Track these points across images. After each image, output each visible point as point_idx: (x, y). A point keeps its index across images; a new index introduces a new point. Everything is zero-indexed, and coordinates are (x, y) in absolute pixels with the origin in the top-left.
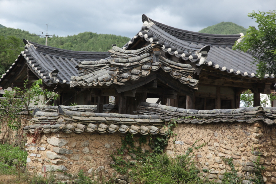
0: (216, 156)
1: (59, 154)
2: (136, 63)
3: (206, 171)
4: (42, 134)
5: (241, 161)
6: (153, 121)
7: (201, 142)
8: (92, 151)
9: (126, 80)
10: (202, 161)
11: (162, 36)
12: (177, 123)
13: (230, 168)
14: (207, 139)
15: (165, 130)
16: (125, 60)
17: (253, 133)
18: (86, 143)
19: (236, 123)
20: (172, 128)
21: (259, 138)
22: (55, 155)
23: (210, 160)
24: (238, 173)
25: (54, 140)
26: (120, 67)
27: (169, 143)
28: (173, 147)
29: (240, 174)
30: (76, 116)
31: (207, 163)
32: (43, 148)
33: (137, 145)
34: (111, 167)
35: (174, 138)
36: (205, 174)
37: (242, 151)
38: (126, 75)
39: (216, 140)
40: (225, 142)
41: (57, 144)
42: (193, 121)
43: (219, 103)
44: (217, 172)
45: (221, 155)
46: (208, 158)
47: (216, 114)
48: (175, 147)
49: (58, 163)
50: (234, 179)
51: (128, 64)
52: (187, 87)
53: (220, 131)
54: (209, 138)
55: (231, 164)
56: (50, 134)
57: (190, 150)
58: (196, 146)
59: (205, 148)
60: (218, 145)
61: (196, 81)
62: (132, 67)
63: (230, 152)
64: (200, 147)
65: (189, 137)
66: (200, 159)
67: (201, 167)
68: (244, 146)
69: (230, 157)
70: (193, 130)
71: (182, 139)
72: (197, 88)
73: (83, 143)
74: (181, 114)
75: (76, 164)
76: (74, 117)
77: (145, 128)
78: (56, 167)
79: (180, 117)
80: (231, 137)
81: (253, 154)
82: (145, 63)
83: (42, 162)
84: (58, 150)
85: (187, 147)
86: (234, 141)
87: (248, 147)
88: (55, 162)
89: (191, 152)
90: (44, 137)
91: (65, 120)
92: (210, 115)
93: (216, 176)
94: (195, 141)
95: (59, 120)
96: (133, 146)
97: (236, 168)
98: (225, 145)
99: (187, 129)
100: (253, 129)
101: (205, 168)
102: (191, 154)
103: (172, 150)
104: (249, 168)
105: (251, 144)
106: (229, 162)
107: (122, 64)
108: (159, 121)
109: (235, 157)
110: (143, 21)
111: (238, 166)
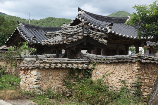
0: (117, 79)
1: (37, 79)
2: (75, 32)
3: (112, 87)
4: (28, 69)
5: (129, 81)
6: (84, 62)
7: (109, 72)
8: (54, 78)
9: (70, 41)
10: (110, 82)
11: (89, 18)
12: (97, 62)
13: (124, 85)
15: (91, 66)
16: (69, 31)
17: (136, 67)
18: (50, 74)
19: (126, 62)
20: (94, 65)
21: (138, 69)
22: (35, 80)
23: (114, 81)
24: (128, 87)
25: (34, 72)
26: (67, 34)
27: (93, 73)
28: (95, 75)
29: (129, 88)
30: (45, 60)
31: (112, 83)
32: (28, 76)
33: (77, 74)
34: (64, 85)
35: (96, 70)
36: (111, 88)
37: (130, 76)
38: (70, 38)
39: (117, 71)
40: (121, 72)
41: (36, 75)
42: (105, 62)
43: (118, 52)
44: (118, 87)
45: (119, 78)
46: (113, 80)
47: (116, 58)
48: (96, 75)
49: (36, 84)
50: (126, 90)
51: (71, 33)
52: (102, 44)
53: (119, 67)
54: (113, 70)
55: (124, 83)
56: (32, 69)
57: (104, 76)
58: (107, 74)
59: (111, 75)
60: (118, 73)
61: (106, 41)
62: (73, 35)
63: (124, 77)
64: (109, 74)
65: (103, 70)
66: (109, 81)
67: (109, 85)
68: (131, 74)
69: (124, 79)
70: (105, 66)
71: (99, 71)
72: (107, 45)
73: (49, 74)
74: (99, 58)
75: (46, 84)
76: (44, 61)
77: (80, 66)
78: (35, 86)
79: (98, 59)
80: (124, 69)
81: (135, 78)
82: (80, 32)
83: (28, 83)
84: (36, 77)
85: (102, 75)
86: (126, 71)
87: (133, 74)
88: (35, 83)
89: (104, 77)
90: (29, 71)
91: (39, 62)
92: (114, 58)
93: (117, 89)
94: (106, 71)
95: (36, 62)
96: (74, 75)
97: (127, 85)
98: (121, 73)
99: (102, 66)
100: (135, 65)
101: (111, 85)
102: (104, 78)
103: (94, 76)
104: (133, 85)
105: (135, 73)
106: (124, 82)
107: (68, 33)
108: (87, 62)
109: (126, 79)
110: (79, 11)
111: (128, 84)
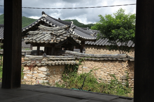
0: (105, 73)
2: (61, 33)
3: (100, 79)
5: (119, 75)
6: (72, 58)
7: (97, 68)
8: (56, 73)
9: (59, 41)
10: (98, 75)
14: (100, 66)
17: (125, 65)
20: (81, 62)
22: (44, 76)
27: (79, 68)
29: (119, 80)
30: (50, 57)
32: (35, 72)
33: (69, 69)
34: (62, 79)
35: (82, 65)
37: (119, 72)
38: (58, 38)
40: (110, 68)
42: (93, 59)
45: (108, 73)
46: (101, 74)
47: (104, 56)
50: (117, 82)
51: (58, 34)
53: (107, 63)
55: (114, 77)
58: (94, 69)
59: (99, 70)
60: (106, 69)
61: (80, 41)
65: (91, 65)
67: (97, 78)
68: (120, 69)
69: (113, 74)
70: (93, 63)
71: (86, 66)
75: (52, 79)
79: (85, 57)
81: (125, 73)
82: (64, 34)
83: (35, 78)
84: (46, 73)
85: (89, 69)
86: (115, 67)
88: (45, 79)
90: (37, 67)
91: (47, 60)
92: (101, 57)
93: (106, 81)
94: (93, 67)
95: (44, 59)
97: (117, 78)
99: (89, 62)
102: (92, 72)
103: (81, 70)
104: (124, 78)
105: (125, 69)
109: (116, 73)
